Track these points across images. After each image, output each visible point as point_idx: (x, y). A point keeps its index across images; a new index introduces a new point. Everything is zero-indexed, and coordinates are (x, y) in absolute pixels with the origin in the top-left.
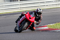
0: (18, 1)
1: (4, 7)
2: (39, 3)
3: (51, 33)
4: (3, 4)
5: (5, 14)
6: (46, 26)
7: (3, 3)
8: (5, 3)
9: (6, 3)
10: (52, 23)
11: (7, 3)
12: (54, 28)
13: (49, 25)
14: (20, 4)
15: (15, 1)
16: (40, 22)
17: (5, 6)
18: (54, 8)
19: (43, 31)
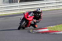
3: (51, 35)
4: (1, 6)
6: (46, 28)
8: (4, 5)
10: (53, 25)
13: (49, 27)
14: (20, 6)
15: (15, 3)
17: (4, 7)
18: (55, 10)
19: (43, 33)
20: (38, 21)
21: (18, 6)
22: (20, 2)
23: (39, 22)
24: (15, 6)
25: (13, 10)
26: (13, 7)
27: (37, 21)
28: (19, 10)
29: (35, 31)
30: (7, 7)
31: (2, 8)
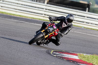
0: (44, 3)
1: (20, 5)
6: (76, 55)
11: (26, 1)
12: (88, 62)
14: (46, 9)
15: (40, 2)
21: (43, 9)
22: (47, 3)
24: (38, 8)
25: (34, 13)
26: (35, 7)
28: (43, 15)
29: (57, 53)
30: (26, 5)
31: (18, 5)
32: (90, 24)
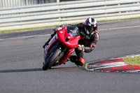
2: (104, 6)
3: (133, 75)
4: (19, 9)
5: (25, 31)
7: (20, 7)
8: (25, 6)
9: (27, 6)
10: (135, 54)
11: (30, 6)
13: (128, 56)
14: (61, 10)
15: (49, 2)
16: (93, 47)
17: (26, 13)
19: (113, 70)
20: (89, 48)
21: (57, 10)
22: (60, 1)
23: (91, 50)
25: (46, 19)
26: (45, 11)
27: (87, 48)
28: (60, 19)
30: (33, 12)
32: (127, 13)
